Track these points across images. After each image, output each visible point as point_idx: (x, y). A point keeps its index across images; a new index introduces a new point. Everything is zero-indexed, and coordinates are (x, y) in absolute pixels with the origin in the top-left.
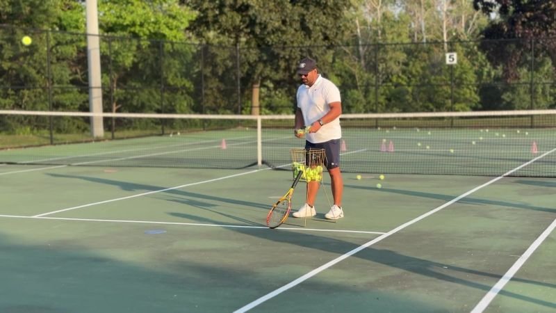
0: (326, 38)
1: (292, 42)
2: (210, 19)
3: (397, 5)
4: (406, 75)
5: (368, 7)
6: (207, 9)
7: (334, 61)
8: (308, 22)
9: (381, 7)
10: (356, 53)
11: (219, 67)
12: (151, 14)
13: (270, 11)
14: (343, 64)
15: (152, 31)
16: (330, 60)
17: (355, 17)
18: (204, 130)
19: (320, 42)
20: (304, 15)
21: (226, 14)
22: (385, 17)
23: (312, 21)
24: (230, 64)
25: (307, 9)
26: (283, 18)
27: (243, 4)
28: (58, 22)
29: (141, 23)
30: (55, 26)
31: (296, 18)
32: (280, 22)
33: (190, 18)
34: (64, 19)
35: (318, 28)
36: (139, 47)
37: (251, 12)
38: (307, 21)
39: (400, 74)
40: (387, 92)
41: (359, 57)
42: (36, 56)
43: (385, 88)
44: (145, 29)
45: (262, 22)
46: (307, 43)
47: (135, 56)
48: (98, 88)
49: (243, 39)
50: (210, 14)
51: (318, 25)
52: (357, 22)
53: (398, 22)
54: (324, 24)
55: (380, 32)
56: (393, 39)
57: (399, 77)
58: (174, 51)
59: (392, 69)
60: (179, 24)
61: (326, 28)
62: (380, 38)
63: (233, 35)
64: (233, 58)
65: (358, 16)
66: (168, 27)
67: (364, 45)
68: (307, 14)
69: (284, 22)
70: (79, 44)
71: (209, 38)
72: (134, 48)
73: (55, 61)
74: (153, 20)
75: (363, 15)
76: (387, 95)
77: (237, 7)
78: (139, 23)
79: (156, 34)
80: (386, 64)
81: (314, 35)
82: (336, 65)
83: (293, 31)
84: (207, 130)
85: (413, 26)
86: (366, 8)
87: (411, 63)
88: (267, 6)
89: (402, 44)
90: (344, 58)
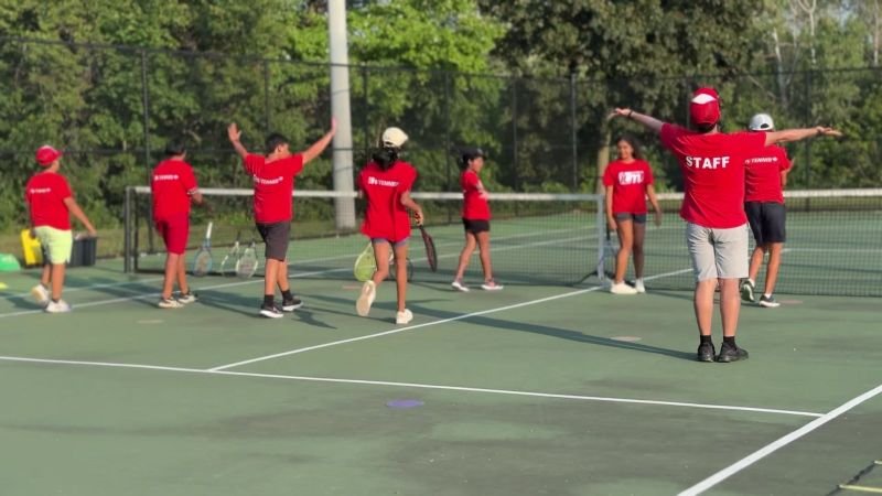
0: (721, 63)
1: (665, 72)
2: (528, 37)
3: (844, 6)
4: (859, 123)
5: (794, 11)
6: (523, 20)
7: (735, 101)
8: (691, 38)
9: (816, 12)
10: (773, 88)
11: (541, 113)
12: (434, 30)
13: (628, 21)
14: (750, 106)
15: (436, 58)
16: (730, 99)
17: (771, 28)
18: (517, 215)
19: (712, 69)
20: (683, 26)
21: (554, 28)
22: (822, 25)
23: (698, 35)
24: (560, 107)
25: (690, 15)
26: (648, 30)
27: (583, 10)
28: (290, 46)
29: (417, 45)
30: (284, 53)
31: (672, 30)
32: (644, 39)
33: (496, 36)
34: (299, 42)
35: (708, 46)
36: (414, 84)
37: (595, 23)
38: (690, 34)
39: (848, 121)
40: (826, 151)
41: (778, 94)
42: (254, 100)
43: (823, 144)
44: (423, 55)
45: (614, 38)
46: (690, 72)
47: (408, 98)
48: (346, 149)
49: (583, 68)
50: (528, 28)
51: (708, 42)
52: (775, 36)
53: (846, 34)
54: (717, 40)
55: (813, 51)
56: (837, 62)
57: (846, 125)
58: (470, 89)
59: (835, 113)
60: (478, 45)
61: (721, 46)
62: (814, 61)
63: (566, 62)
64: (565, 98)
65: (776, 25)
66: (461, 51)
67: (786, 73)
68: (690, 23)
69: (650, 38)
70: (321, 80)
71: (526, 67)
72: (405, 85)
73: (283, 106)
74: (436, 40)
75: (786, 25)
76: (824, 155)
77: (573, 15)
78: (414, 46)
79: (441, 62)
80: (824, 105)
81: (702, 58)
82: (739, 106)
83: (665, 54)
84: (522, 216)
85: (870, 40)
86: (790, 13)
87: (868, 101)
88: (622, 11)
89: (852, 69)
90: (753, 94)
